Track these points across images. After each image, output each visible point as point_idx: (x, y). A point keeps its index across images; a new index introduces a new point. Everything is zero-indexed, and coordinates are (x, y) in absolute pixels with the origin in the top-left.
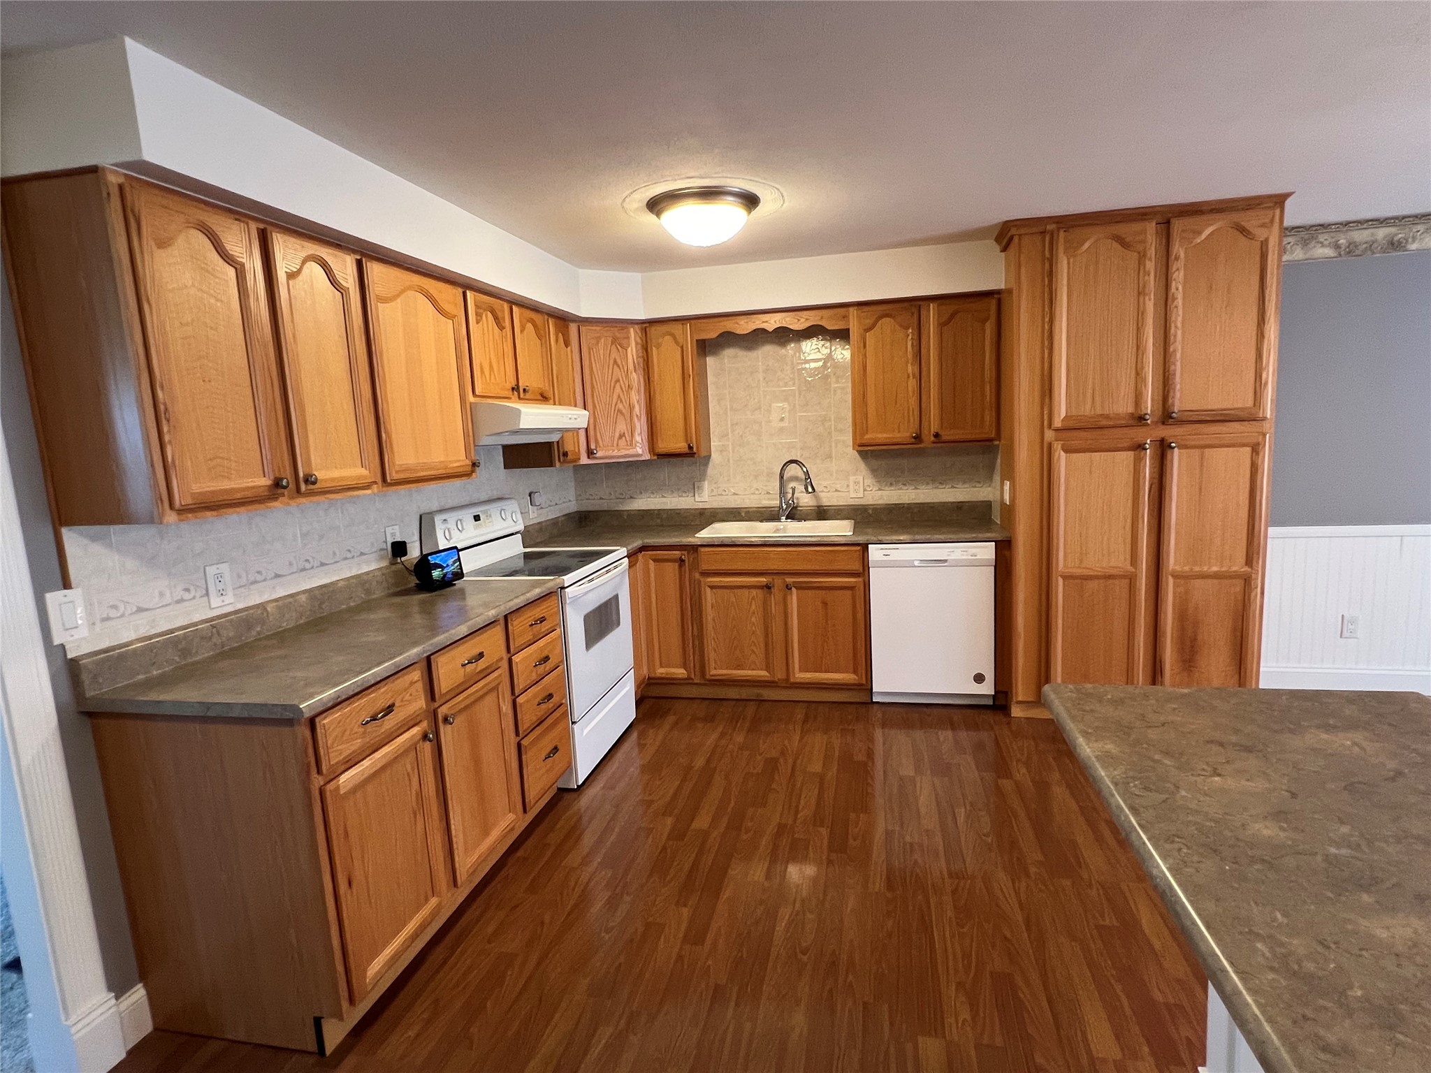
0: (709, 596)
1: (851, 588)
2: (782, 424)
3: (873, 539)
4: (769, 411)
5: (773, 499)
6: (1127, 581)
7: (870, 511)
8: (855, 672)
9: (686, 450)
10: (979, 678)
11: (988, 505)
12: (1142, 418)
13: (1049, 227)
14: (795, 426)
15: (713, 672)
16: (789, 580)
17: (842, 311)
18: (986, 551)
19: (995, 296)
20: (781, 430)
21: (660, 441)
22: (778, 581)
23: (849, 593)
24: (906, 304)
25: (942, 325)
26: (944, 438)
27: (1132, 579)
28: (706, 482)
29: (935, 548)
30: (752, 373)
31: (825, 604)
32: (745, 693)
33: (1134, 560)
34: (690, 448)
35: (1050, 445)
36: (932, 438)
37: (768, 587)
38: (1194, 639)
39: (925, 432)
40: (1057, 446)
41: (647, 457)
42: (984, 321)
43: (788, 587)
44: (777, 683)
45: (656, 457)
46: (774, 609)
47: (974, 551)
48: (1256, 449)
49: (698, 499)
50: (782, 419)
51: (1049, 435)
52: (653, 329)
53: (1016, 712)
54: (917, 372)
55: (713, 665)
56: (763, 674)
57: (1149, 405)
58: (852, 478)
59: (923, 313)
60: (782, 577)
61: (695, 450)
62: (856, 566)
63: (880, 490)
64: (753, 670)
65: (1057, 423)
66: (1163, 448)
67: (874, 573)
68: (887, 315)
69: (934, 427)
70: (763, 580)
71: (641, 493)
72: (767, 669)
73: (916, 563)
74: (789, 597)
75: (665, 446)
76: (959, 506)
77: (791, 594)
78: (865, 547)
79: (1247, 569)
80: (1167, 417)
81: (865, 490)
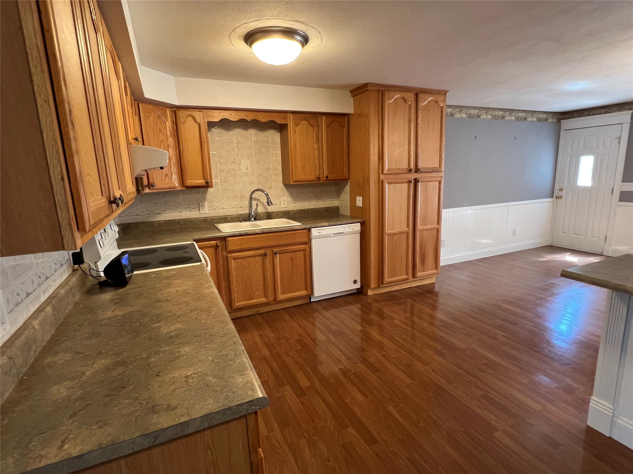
0: (233, 264)
1: (304, 250)
2: (247, 171)
3: (313, 226)
4: (239, 164)
5: (246, 210)
6: (406, 234)
7: (291, 214)
8: (306, 290)
9: (205, 184)
10: (355, 282)
11: (337, 208)
12: (410, 170)
13: (381, 89)
14: (254, 172)
15: (237, 304)
16: (275, 250)
17: (284, 115)
18: (357, 227)
19: (347, 116)
20: (247, 174)
21: (187, 179)
22: (269, 252)
23: (302, 252)
24: (313, 115)
25: (328, 126)
26: (329, 178)
27: (408, 233)
28: (206, 203)
29: (336, 228)
30: (230, 143)
31: (292, 259)
32: (254, 311)
33: (408, 226)
34: (207, 183)
35: (382, 181)
36: (325, 179)
37: (265, 255)
38: (424, 254)
39: (321, 176)
40: (385, 181)
41: (180, 188)
42: (343, 127)
43: (276, 254)
44: (270, 302)
45: (184, 188)
46: (268, 266)
47: (353, 227)
48: (440, 183)
49: (201, 212)
50: (247, 168)
51: (382, 177)
52: (180, 112)
53: (370, 293)
54: (318, 147)
55: (236, 300)
56: (264, 300)
57: (412, 166)
58: (282, 199)
59: (320, 120)
60: (272, 249)
61: (210, 184)
62: (306, 240)
63: (294, 203)
64: (258, 298)
65: (385, 172)
66: (416, 181)
67: (314, 242)
68: (304, 119)
69: (326, 174)
70: (262, 251)
71: (165, 210)
72: (265, 296)
73: (331, 235)
74: (275, 259)
75: (190, 182)
76: (327, 209)
77: (276, 257)
78: (309, 230)
79: (438, 226)
80: (417, 170)
81: (288, 204)
